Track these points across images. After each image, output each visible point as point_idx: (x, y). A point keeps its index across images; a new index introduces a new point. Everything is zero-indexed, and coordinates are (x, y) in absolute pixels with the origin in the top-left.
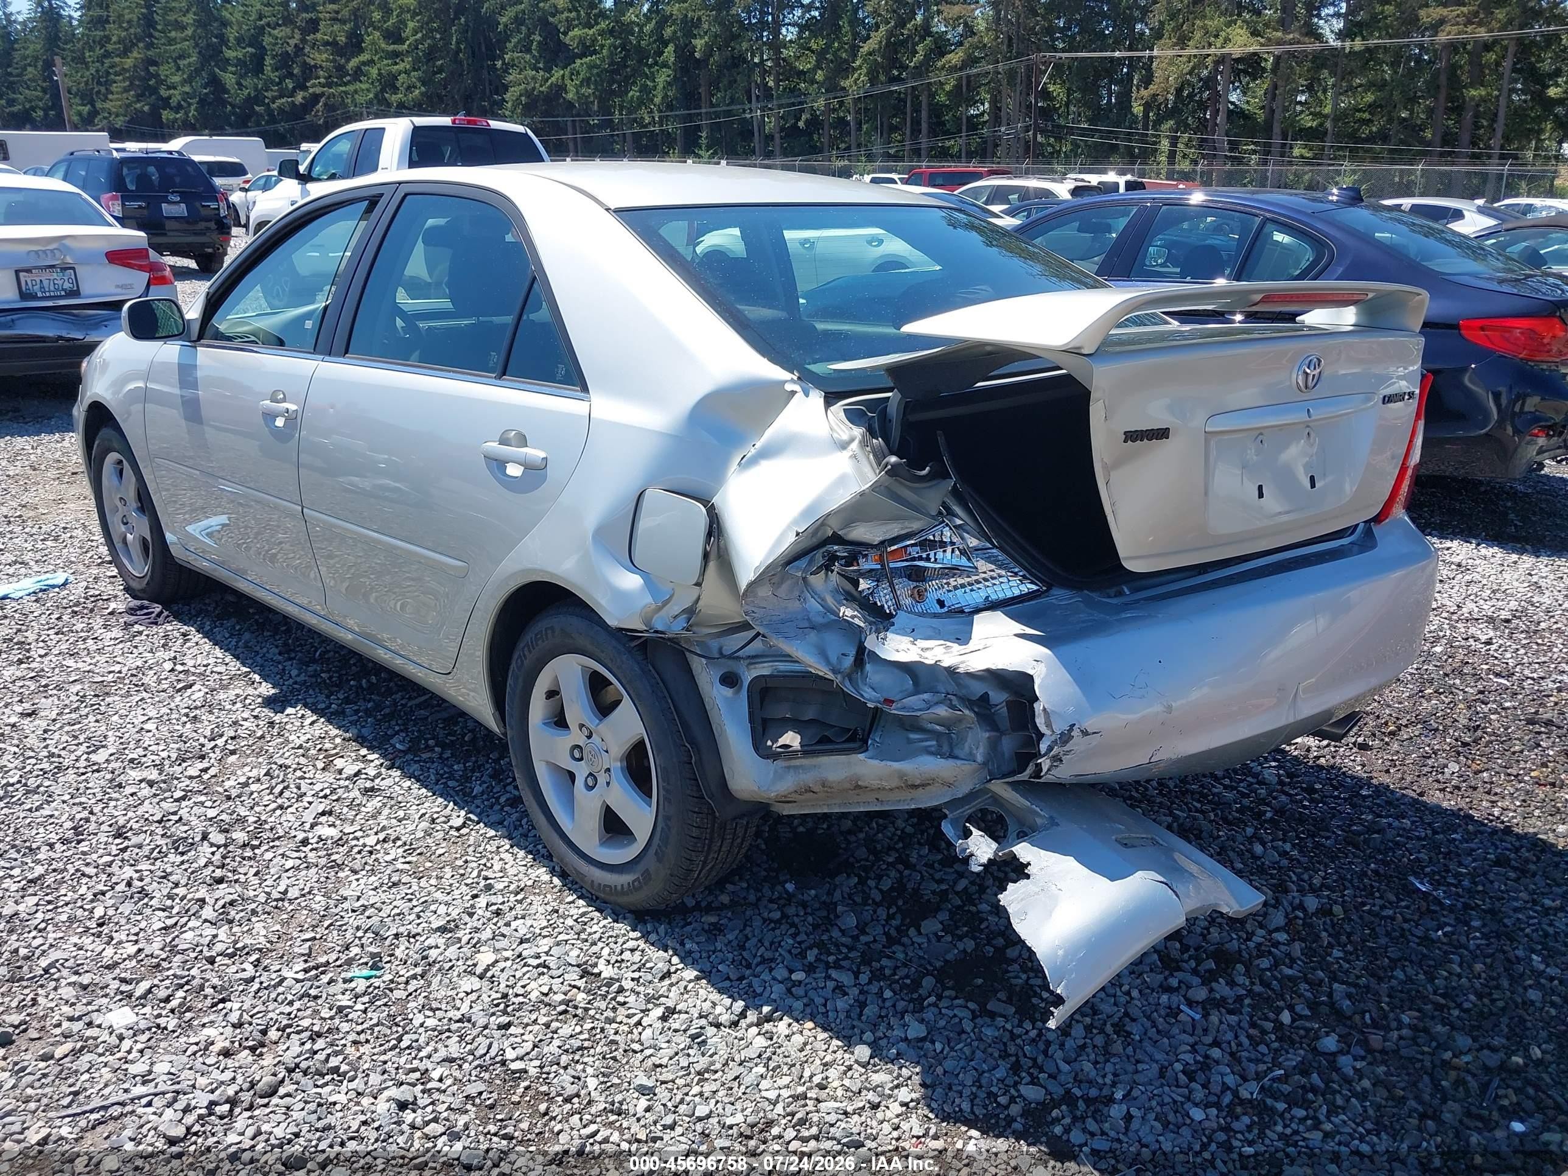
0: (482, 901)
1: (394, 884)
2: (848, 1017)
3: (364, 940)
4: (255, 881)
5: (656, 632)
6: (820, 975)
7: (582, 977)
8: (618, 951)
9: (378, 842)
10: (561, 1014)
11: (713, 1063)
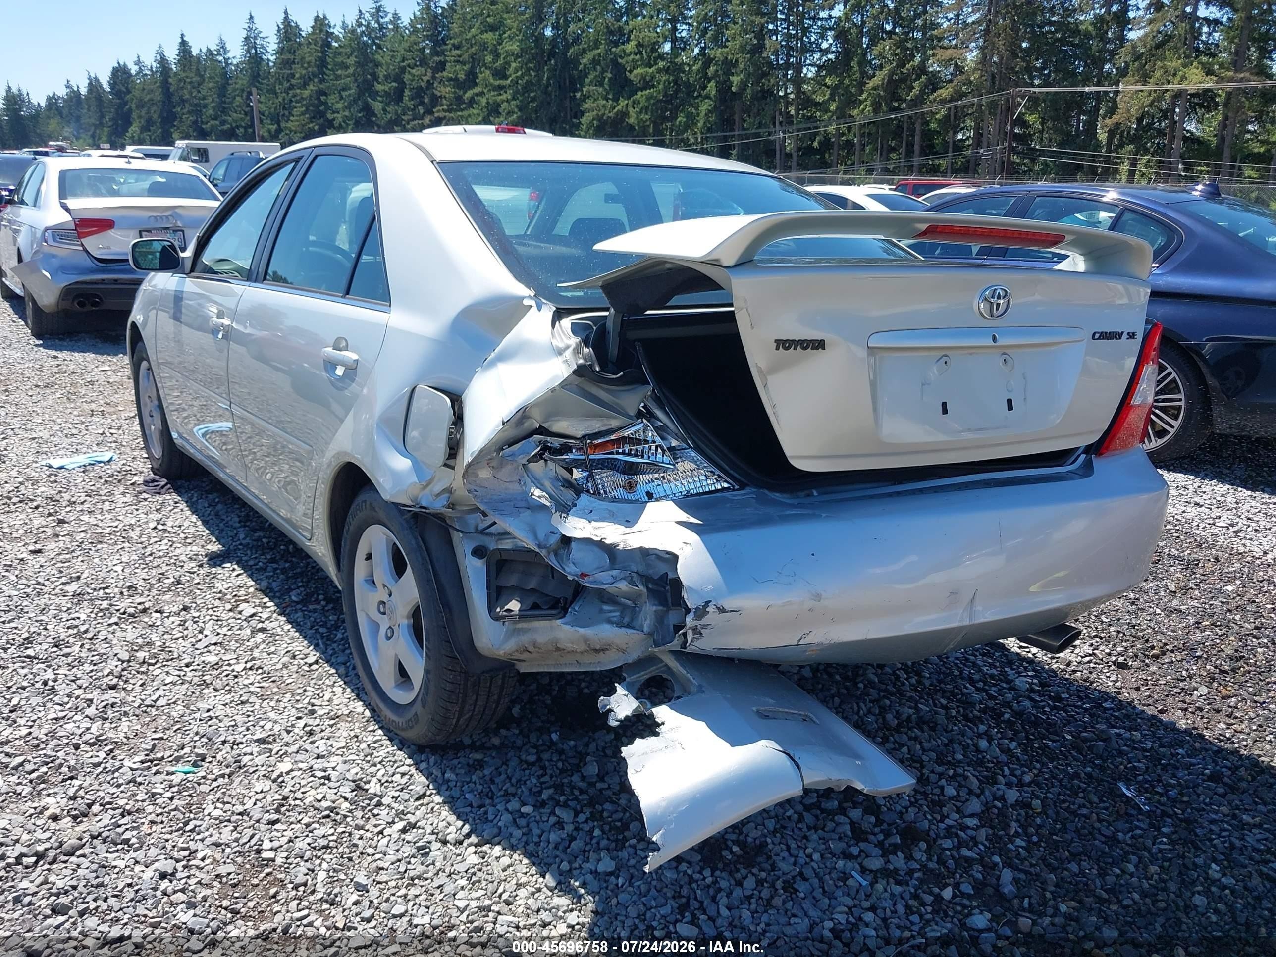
0: (301, 723)
1: (242, 703)
2: (556, 847)
3: (197, 744)
4: (138, 689)
5: (421, 507)
6: (547, 810)
7: (353, 791)
8: (391, 773)
9: (245, 669)
10: (324, 817)
11: (427, 872)
